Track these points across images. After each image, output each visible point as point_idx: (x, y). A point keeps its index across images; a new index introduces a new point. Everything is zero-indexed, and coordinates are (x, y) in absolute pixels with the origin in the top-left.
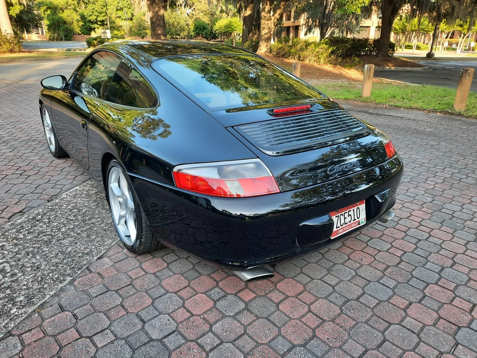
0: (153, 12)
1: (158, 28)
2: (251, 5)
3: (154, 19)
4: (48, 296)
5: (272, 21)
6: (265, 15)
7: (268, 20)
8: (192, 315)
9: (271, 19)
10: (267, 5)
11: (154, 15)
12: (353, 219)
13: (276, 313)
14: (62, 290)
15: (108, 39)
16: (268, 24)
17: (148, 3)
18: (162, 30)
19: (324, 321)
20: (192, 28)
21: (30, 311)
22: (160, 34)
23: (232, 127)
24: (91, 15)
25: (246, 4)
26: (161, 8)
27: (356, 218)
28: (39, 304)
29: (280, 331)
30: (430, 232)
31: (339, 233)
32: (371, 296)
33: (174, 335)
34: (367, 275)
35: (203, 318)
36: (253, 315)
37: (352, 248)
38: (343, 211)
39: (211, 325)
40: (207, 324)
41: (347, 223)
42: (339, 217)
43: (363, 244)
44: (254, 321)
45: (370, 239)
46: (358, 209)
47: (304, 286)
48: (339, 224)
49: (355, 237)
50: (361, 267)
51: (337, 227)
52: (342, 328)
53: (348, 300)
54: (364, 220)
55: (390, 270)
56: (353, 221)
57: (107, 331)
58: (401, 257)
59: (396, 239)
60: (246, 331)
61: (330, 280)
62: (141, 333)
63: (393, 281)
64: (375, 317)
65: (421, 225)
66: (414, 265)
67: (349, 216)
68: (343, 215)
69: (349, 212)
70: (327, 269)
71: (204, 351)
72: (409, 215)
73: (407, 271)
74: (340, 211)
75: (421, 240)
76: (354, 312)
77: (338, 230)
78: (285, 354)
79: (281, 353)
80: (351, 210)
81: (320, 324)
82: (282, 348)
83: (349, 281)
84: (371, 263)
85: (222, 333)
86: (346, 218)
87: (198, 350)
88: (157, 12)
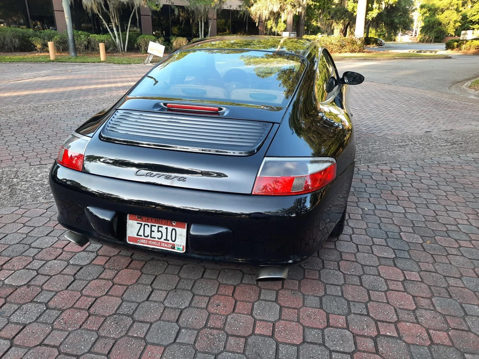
8: (62, 248)
13: (84, 282)
19: (88, 310)
29: (62, 291)
30: (364, 352)
31: (140, 243)
32: (148, 330)
33: (37, 250)
34: (189, 318)
35: (62, 253)
36: (75, 272)
37: (236, 293)
38: (150, 222)
39: (55, 259)
40: (55, 257)
41: (155, 238)
42: (143, 226)
43: (254, 297)
44: (69, 275)
45: (270, 301)
46: (174, 231)
47: (134, 284)
48: (141, 233)
49: (264, 289)
50: (202, 308)
51: (137, 235)
52: (83, 323)
53: (131, 316)
54: (181, 247)
55: (215, 332)
56: (164, 240)
57: (33, 228)
58: (255, 335)
59: (298, 321)
60: (54, 275)
61: (158, 296)
62: (35, 239)
63: (194, 340)
64: (114, 341)
65: (375, 339)
66: (244, 351)
67: (158, 231)
68: (149, 227)
69: (159, 227)
70: (175, 288)
71: (25, 267)
72: (391, 321)
73: (225, 347)
74: (144, 219)
75: (326, 347)
76: (114, 324)
77: (139, 239)
78: (35, 302)
79: (35, 300)
80: (162, 227)
81: (83, 309)
82: (41, 299)
83: (165, 308)
84: (216, 314)
85: (47, 267)
86: (154, 231)
87: (25, 264)
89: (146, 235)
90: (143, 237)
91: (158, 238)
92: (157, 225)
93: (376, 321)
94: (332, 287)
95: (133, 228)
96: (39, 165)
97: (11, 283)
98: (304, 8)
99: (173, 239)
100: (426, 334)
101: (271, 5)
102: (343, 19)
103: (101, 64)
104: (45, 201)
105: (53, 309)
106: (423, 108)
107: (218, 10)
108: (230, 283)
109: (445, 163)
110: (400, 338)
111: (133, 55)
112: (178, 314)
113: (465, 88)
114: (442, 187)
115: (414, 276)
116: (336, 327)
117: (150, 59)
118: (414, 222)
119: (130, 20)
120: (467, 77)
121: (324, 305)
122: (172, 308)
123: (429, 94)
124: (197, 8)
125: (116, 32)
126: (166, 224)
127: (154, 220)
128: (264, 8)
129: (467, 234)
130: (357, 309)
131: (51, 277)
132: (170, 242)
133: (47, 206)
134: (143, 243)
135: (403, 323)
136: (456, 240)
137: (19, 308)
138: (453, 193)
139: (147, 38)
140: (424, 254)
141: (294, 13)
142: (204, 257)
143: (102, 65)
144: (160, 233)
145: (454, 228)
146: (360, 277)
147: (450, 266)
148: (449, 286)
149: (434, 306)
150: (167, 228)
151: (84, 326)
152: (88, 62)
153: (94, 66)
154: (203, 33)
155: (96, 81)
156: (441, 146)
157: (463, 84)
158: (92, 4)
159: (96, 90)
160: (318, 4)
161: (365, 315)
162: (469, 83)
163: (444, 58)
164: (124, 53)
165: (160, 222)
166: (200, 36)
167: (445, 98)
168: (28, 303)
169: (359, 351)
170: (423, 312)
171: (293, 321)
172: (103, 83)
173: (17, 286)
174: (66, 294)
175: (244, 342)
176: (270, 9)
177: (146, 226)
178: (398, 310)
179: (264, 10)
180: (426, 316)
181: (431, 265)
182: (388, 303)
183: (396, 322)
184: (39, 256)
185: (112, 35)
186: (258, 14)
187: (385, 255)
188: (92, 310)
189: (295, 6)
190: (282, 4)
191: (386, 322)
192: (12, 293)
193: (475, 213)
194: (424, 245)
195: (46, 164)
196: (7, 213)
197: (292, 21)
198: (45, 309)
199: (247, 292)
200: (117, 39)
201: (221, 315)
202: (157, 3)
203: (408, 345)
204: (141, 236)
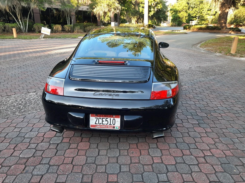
1: (222, 20)
3: (221, 15)
12: (109, 123)
13: (63, 151)
15: (193, 26)
22: (223, 23)
24: (194, 14)
26: (227, 8)
27: (112, 123)
29: (53, 156)
30: (202, 163)
31: (97, 127)
32: (106, 168)
33: (29, 139)
34: (122, 160)
35: (44, 139)
36: (56, 147)
37: (139, 146)
38: (102, 117)
39: (42, 142)
40: (41, 141)
41: (104, 124)
42: (98, 119)
43: (147, 148)
44: (53, 149)
45: (155, 148)
46: (114, 120)
47: (89, 148)
48: (97, 122)
49: (150, 143)
50: (126, 155)
51: (95, 124)
52: (72, 170)
53: (94, 163)
54: (118, 127)
55: (136, 164)
56: (109, 124)
57: (21, 128)
58: (155, 163)
59: (170, 155)
60: (45, 150)
61: (103, 152)
62: (25, 133)
63: (128, 169)
64: (92, 176)
65: (204, 157)
66: (153, 170)
67: (106, 121)
68: (101, 119)
69: (106, 119)
70: (109, 148)
71: (27, 148)
72: (207, 149)
73: (144, 170)
74: (98, 116)
75: (186, 163)
76: (88, 168)
77: (96, 125)
78: (42, 164)
79: (41, 163)
80: (108, 119)
81: (69, 164)
82: (44, 162)
83: (109, 157)
84: (134, 157)
85: (39, 146)
86: (104, 121)
87: (26, 146)
88: (224, 11)
89: (100, 123)
90: (98, 124)
91: (106, 124)
92: (105, 118)
93: (202, 150)
94: (179, 139)
95: (93, 120)
96: (7, 96)
97: (24, 157)
98: (120, 10)
99: (114, 124)
100: (222, 153)
101: (104, 9)
102: (136, 15)
103: (14, 39)
104: (21, 114)
105: (53, 166)
106: (184, 57)
107: (76, 11)
108: (134, 142)
109: (202, 81)
110: (213, 156)
111: (32, 35)
112: (116, 159)
113: (198, 47)
114: (205, 92)
115: (209, 130)
116: (187, 155)
117: (43, 36)
118: (200, 107)
119: (28, 16)
120: (197, 42)
121: (178, 147)
122: (112, 157)
123: (185, 51)
124: (65, 10)
125: (20, 22)
126: (110, 117)
127: (103, 116)
128: (101, 10)
129: (222, 110)
130: (192, 146)
131: (44, 151)
132: (112, 125)
133: (23, 116)
134: (99, 127)
135: (213, 150)
136: (219, 113)
137: (34, 168)
138: (211, 94)
139: (39, 25)
140: (209, 121)
141: (116, 13)
142: (128, 131)
143: (16, 40)
144: (107, 121)
145: (216, 108)
146: (188, 133)
147: (221, 124)
148: (224, 132)
149: (221, 141)
150: (110, 119)
151: (73, 171)
152: (7, 39)
153: (11, 41)
154: (69, 22)
155: (16, 49)
156: (198, 74)
157: (197, 46)
158: (6, 7)
159: (19, 54)
160: (126, 8)
161: (196, 148)
162: (199, 45)
163: (184, 34)
164: (26, 33)
165: (107, 116)
166: (68, 24)
167: (191, 52)
168: (38, 165)
169: (200, 163)
170: (218, 144)
171: (168, 155)
172: (21, 50)
173: (28, 158)
174: (56, 158)
175: (151, 167)
176: (103, 11)
177: (100, 119)
178: (208, 144)
179: (100, 11)
180: (220, 145)
181: (214, 125)
182: (203, 142)
183: (209, 149)
184: (32, 141)
185: (18, 24)
186: (98, 13)
187: (194, 123)
188: (74, 163)
189: (115, 9)
190: (109, 8)
191: (206, 150)
192: (27, 161)
193: (222, 101)
194: (208, 116)
195: (11, 95)
196: (2, 122)
197: (113, 16)
198: (49, 166)
199: (143, 146)
200: (22, 26)
201: (136, 157)
202: (43, 7)
203: (218, 158)
204: (97, 124)
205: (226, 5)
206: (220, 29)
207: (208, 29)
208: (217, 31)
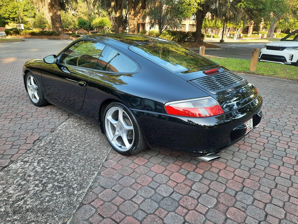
0: (53, 13)
1: (56, 23)
2: (119, 10)
3: (53, 17)
4: (91, 183)
5: (136, 20)
6: (131, 17)
7: (133, 20)
8: (178, 183)
9: (135, 19)
10: (132, 11)
11: (53, 14)
13: (219, 178)
14: (96, 179)
15: (22, 30)
16: (133, 22)
17: (49, 7)
18: (60, 24)
19: (244, 179)
20: (77, 23)
21: (86, 191)
22: (58, 27)
23: (190, 81)
24: (5, 14)
25: (116, 10)
26: (58, 10)
27: (250, 126)
28: (88, 187)
32: (260, 165)
33: (174, 194)
47: (225, 164)
50: (247, 152)
76: (256, 173)
82: (232, 193)
83: (246, 159)
87: (191, 199)
88: (56, 13)
137: (239, 201)
205: (56, 6)
206: (58, 35)
207: (44, 35)
208: (56, 37)
